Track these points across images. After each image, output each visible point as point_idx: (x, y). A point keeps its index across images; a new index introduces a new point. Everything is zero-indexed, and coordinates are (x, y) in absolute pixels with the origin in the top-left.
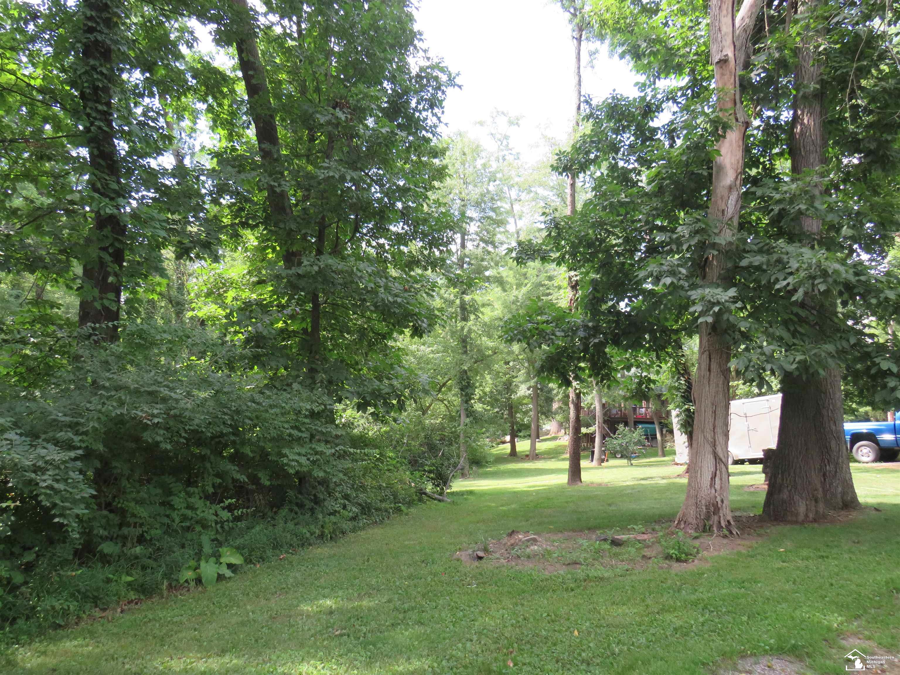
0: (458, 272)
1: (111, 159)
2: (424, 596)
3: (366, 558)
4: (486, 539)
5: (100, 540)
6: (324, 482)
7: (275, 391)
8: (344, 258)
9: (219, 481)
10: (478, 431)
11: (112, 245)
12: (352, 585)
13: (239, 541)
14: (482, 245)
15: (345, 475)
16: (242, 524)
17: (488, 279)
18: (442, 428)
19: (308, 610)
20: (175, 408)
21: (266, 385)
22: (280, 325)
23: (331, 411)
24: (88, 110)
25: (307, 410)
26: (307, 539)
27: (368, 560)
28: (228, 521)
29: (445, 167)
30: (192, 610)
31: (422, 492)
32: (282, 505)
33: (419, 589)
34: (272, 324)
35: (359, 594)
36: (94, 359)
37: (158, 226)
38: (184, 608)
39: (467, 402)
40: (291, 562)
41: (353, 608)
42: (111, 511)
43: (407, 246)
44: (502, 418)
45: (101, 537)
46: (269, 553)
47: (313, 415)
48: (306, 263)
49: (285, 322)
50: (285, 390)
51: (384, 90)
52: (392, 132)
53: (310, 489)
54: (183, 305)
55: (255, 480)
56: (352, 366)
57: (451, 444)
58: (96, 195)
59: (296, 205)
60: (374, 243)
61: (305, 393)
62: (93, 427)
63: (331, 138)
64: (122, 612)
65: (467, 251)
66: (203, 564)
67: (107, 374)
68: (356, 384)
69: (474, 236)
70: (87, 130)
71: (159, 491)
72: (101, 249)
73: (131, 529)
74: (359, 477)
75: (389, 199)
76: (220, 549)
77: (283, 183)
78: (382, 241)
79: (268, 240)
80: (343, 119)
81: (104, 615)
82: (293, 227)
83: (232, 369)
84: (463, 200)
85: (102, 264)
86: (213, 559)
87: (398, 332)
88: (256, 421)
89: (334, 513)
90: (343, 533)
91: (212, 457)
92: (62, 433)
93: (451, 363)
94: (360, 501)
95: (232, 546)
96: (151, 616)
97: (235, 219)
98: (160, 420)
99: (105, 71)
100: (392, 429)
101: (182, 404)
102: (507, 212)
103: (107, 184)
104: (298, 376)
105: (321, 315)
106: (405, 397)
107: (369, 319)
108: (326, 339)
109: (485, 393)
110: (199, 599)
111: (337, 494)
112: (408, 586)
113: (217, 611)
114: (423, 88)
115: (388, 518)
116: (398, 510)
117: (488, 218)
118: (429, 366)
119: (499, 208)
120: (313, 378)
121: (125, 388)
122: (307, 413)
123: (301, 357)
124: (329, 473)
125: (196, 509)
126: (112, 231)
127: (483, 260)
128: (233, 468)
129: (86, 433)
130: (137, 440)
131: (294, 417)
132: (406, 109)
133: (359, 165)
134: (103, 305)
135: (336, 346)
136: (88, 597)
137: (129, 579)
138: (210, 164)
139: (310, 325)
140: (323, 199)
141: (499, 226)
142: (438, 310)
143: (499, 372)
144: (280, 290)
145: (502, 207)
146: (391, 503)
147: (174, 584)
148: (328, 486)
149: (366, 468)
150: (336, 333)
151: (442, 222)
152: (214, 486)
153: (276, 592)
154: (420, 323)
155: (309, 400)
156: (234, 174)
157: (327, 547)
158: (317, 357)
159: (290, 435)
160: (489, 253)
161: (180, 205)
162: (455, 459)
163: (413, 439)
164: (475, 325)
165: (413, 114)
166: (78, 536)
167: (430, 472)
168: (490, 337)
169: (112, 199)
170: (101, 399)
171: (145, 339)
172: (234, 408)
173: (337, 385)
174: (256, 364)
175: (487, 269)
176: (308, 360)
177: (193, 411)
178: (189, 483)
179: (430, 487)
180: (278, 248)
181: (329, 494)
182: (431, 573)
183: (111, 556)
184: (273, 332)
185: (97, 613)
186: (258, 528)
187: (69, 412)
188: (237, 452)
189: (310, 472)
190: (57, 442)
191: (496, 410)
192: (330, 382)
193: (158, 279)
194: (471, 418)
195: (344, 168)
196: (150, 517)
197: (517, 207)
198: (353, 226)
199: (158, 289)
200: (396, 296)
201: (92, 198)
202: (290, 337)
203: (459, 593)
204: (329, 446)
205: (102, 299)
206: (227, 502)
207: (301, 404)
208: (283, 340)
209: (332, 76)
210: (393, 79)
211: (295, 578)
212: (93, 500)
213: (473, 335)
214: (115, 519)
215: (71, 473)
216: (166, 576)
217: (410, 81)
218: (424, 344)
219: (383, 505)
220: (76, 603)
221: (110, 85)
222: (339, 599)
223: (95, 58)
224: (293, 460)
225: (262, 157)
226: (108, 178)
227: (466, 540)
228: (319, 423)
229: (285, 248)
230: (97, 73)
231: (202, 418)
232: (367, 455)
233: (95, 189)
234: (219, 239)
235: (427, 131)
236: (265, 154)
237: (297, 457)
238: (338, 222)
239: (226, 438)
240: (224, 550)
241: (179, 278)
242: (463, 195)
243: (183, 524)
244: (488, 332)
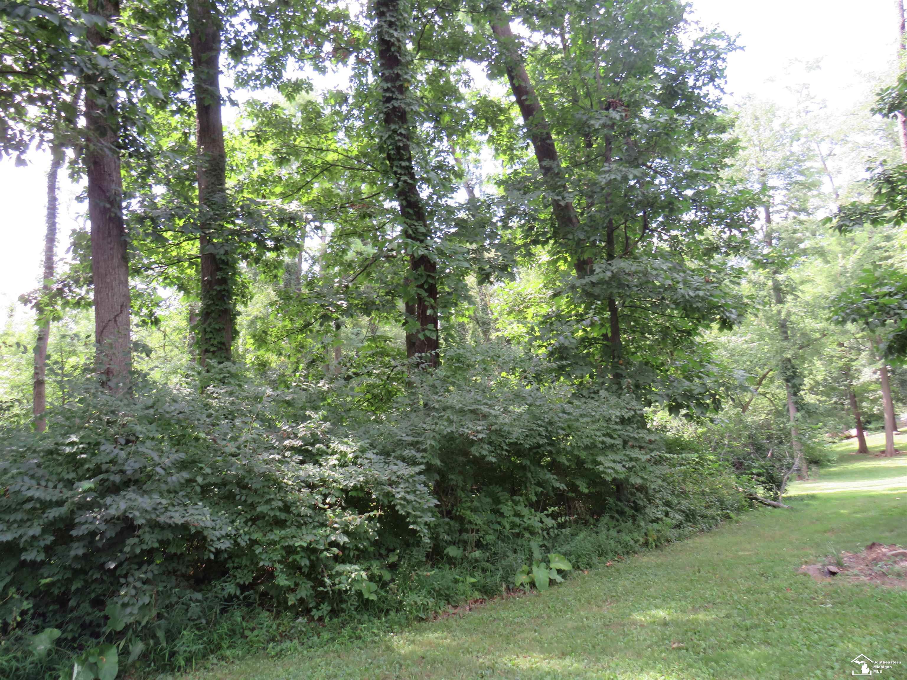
0: (766, 251)
1: (417, 206)
2: (767, 613)
3: (696, 568)
4: (839, 551)
5: (444, 544)
6: (642, 489)
7: (583, 400)
8: (636, 258)
9: (540, 489)
10: (814, 426)
11: (426, 282)
12: (685, 597)
13: (566, 548)
14: (792, 214)
15: (663, 481)
16: (567, 531)
17: (804, 252)
18: (768, 426)
19: (641, 620)
20: (495, 424)
21: (574, 395)
22: (580, 333)
23: (642, 416)
24: (395, 169)
25: (616, 416)
26: (631, 546)
27: (699, 571)
28: (553, 528)
29: (736, 140)
30: (530, 612)
31: (752, 498)
32: (604, 512)
33: (761, 605)
34: (573, 333)
35: (693, 607)
36: (424, 384)
37: (461, 259)
38: (523, 610)
39: (795, 394)
40: (618, 570)
41: (688, 621)
42: (451, 518)
43: (702, 234)
44: (843, 409)
45: (446, 542)
46: (595, 560)
47: (623, 421)
48: (598, 270)
49: (584, 330)
50: (593, 398)
51: (657, 76)
52: (671, 118)
53: (629, 496)
54: (488, 324)
55: (574, 488)
56: (658, 367)
57: (781, 443)
58: (409, 241)
59: (582, 214)
60: (665, 237)
61: (613, 400)
62: (430, 445)
63: (608, 140)
64: (470, 610)
65: (774, 226)
66: (535, 568)
67: (436, 397)
68: (664, 385)
69: (780, 207)
70: (396, 185)
71: (489, 500)
72: (418, 286)
73: (470, 535)
74: (679, 483)
75: (677, 189)
76: (549, 555)
77: (566, 195)
78: (674, 233)
79: (559, 252)
80: (618, 118)
81: (456, 611)
82: (582, 237)
83: (540, 381)
84: (762, 170)
85: (421, 300)
86: (543, 565)
87: (703, 327)
88: (568, 431)
89: (656, 520)
90: (668, 541)
91: (532, 468)
92: (407, 451)
93: (769, 351)
94: (683, 508)
95: (559, 552)
96: (495, 616)
97: (527, 238)
98: (484, 436)
99: (403, 132)
100: (709, 430)
101: (501, 419)
102: (819, 172)
103: (416, 229)
104: (603, 383)
105: (620, 319)
106: (720, 396)
107: (671, 316)
108: (627, 341)
109: (817, 383)
110: (535, 602)
111: (657, 501)
112: (749, 601)
113: (553, 615)
114: (699, 62)
115: (716, 525)
116: (728, 517)
117: (796, 183)
118: (744, 358)
119: (808, 169)
120: (619, 384)
121: (452, 408)
122: (618, 420)
123: (604, 364)
124: (647, 479)
125: (523, 517)
126: (425, 270)
127: (795, 231)
128: (552, 477)
129: (425, 450)
130: (466, 454)
131: (605, 425)
132: (683, 91)
133: (640, 162)
134: (425, 335)
135: (638, 348)
136: (441, 595)
137: (473, 580)
138: (498, 192)
139: (609, 330)
140: (607, 202)
141: (810, 189)
142: (747, 297)
143: (833, 357)
144: (576, 301)
145: (811, 168)
146: (717, 509)
147: (511, 586)
148: (647, 493)
149: (685, 473)
150: (637, 335)
151: (740, 201)
152: (536, 494)
153: (607, 600)
154: (727, 314)
155: (617, 406)
156: (520, 196)
157: (653, 555)
158: (621, 362)
159: (603, 443)
160: (801, 222)
161: (476, 236)
162: (789, 460)
163: (735, 439)
164: (795, 306)
165: (693, 92)
166: (429, 541)
167: (759, 475)
168: (815, 317)
169: (422, 241)
170: (433, 419)
171: (463, 363)
172: (547, 420)
173: (645, 389)
174: (561, 374)
175: (801, 241)
176: (612, 366)
177: (511, 426)
178: (514, 492)
179: (762, 492)
180: (569, 259)
181: (649, 500)
182: (773, 588)
183: (456, 558)
184: (575, 341)
185: (451, 610)
186: (582, 535)
187: (410, 433)
188: (553, 460)
189: (627, 479)
190: (403, 459)
191: (835, 399)
192: (637, 386)
193: (466, 304)
194: (803, 412)
195: (626, 167)
196: (484, 524)
197: (830, 164)
198: (642, 224)
199: (467, 313)
200: (698, 289)
201: (406, 244)
202: (591, 344)
203: (811, 613)
204: (643, 452)
205: (423, 330)
206: (551, 509)
207: (611, 411)
208: (585, 347)
209: (601, 77)
210: (665, 62)
211: (624, 586)
212: (437, 509)
213: (793, 318)
214: (456, 525)
215: (418, 486)
216: (505, 579)
217: (684, 59)
218: (734, 335)
219: (709, 512)
220: (432, 599)
221: (408, 143)
222: (672, 610)
223: (395, 123)
224: (609, 468)
225: (545, 175)
226: (416, 224)
227: (813, 551)
228: (631, 429)
229: (575, 258)
230: (398, 135)
231: (520, 431)
232: (685, 460)
233: (408, 236)
234: (514, 261)
235: (710, 107)
236: (546, 170)
237: (612, 465)
238: (625, 223)
239: (542, 448)
240: (552, 556)
241: (482, 300)
242: (762, 164)
243: (513, 531)
244: (813, 312)
